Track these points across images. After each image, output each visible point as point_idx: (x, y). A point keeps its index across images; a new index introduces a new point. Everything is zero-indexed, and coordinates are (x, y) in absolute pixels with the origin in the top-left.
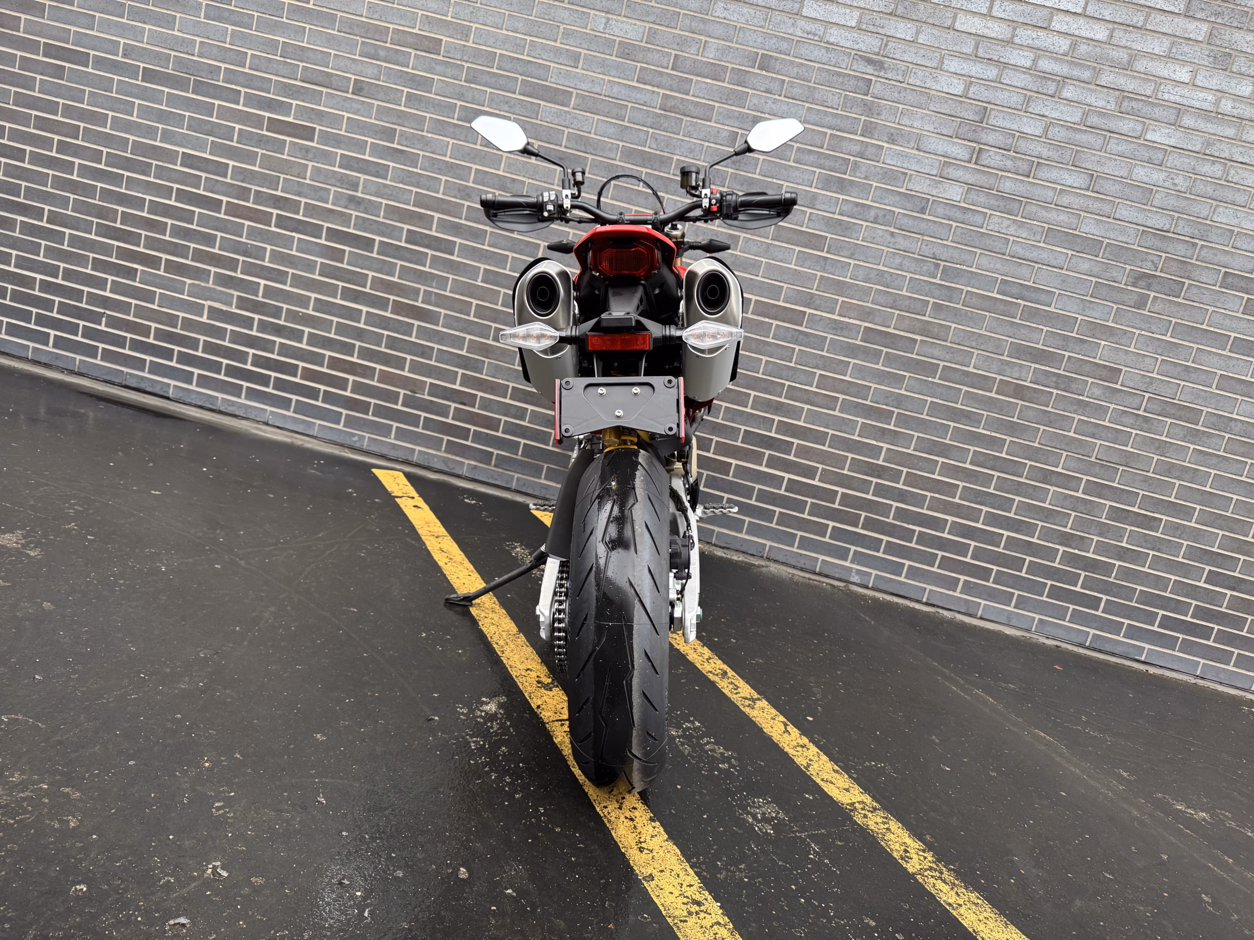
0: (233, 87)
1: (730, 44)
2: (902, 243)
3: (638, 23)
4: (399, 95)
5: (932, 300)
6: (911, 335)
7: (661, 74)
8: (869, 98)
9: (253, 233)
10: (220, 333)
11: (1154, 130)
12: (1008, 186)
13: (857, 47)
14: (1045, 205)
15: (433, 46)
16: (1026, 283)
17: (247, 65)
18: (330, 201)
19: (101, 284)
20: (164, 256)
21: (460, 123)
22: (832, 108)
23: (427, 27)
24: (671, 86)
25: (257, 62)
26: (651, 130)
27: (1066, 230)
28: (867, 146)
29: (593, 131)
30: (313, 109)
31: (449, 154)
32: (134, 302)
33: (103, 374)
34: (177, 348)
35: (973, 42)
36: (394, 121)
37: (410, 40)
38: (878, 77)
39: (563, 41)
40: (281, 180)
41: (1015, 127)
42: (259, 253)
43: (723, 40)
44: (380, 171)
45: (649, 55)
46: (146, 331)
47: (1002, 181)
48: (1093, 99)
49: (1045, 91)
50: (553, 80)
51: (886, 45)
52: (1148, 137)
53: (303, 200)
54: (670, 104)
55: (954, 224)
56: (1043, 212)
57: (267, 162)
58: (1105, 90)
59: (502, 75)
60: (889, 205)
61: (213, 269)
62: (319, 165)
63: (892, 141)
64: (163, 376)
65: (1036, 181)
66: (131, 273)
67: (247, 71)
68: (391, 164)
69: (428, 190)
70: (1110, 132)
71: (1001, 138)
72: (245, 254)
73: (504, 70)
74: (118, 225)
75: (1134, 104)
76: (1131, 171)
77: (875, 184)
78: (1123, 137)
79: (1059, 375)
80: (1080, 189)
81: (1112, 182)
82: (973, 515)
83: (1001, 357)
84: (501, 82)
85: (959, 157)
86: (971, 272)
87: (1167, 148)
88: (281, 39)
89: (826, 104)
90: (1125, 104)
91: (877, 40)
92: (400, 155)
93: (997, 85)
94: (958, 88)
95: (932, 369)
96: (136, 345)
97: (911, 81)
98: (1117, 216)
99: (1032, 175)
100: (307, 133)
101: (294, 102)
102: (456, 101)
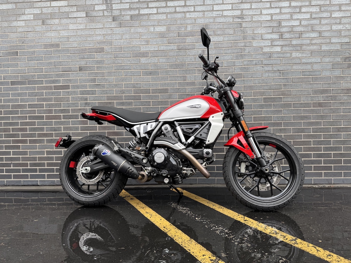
0: (41, 79)
1: (194, 24)
2: (266, 68)
3: (164, 26)
4: (94, 67)
5: (282, 84)
6: (279, 97)
7: (175, 39)
8: (242, 28)
9: (56, 123)
10: (52, 159)
11: (334, 14)
12: (294, 42)
13: (233, 15)
14: (308, 45)
15: (101, 50)
16: (310, 70)
17: (44, 72)
18: (79, 106)
19: (9, 153)
20: (28, 139)
21: (116, 71)
22: (232, 34)
23: (98, 45)
24: (179, 42)
25: (47, 70)
26: (176, 57)
27: (317, 51)
28: (246, 43)
29: (158, 62)
30: (67, 79)
31: (114, 82)
32: (21, 156)
33: (15, 183)
34: (38, 168)
35: (269, 4)
36: (94, 76)
37: (94, 50)
38: (243, 21)
39: (142, 38)
40: (62, 104)
41: (290, 24)
42: (59, 129)
43: (192, 24)
44: (93, 93)
45: (170, 34)
46: (26, 165)
47: (292, 41)
48: (312, 10)
49: (296, 12)
50: (142, 50)
51: (243, 12)
52: (333, 16)
53: (70, 108)
54: (180, 47)
55: (281, 58)
56: (308, 47)
57: (56, 99)
58: (314, 7)
59: (125, 53)
60: (259, 58)
61: (45, 138)
62: (73, 96)
63: (254, 39)
64: (35, 179)
65: (302, 39)
66: (18, 147)
67: (44, 73)
68: (96, 89)
69: (110, 94)
70: (320, 18)
71: (287, 29)
72: (55, 130)
73: (126, 51)
74: (11, 133)
75: (325, 8)
76: (331, 28)
77: (252, 53)
78: (325, 18)
79: (331, 96)
80: (317, 37)
81: (326, 32)
82: (319, 149)
83: (310, 96)
84: (126, 55)
85: (276, 38)
86: (292, 72)
87: (340, 18)
88: (53, 61)
89: (229, 34)
90: (322, 9)
91: (239, 11)
92: (98, 86)
93: (280, 14)
94: (269, 18)
95: (289, 105)
96: (24, 171)
97: (254, 20)
98: (332, 42)
99: (301, 37)
100: (67, 87)
101: (61, 79)
102: (113, 65)
